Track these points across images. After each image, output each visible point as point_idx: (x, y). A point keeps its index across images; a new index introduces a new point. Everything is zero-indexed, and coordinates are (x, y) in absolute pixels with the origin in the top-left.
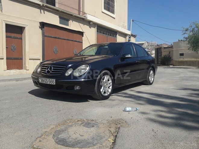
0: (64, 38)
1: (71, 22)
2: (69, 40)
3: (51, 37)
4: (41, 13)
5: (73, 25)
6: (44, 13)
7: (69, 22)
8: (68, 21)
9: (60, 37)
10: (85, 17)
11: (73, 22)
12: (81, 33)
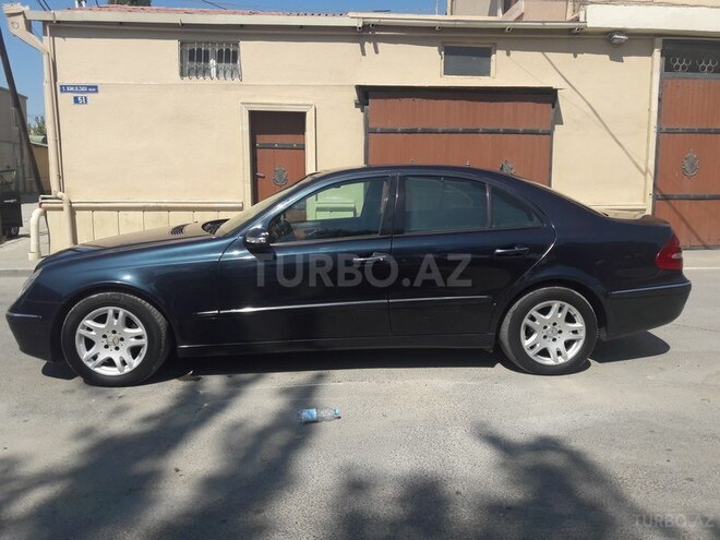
0: (452, 127)
1: (498, 58)
2: (475, 132)
3: (395, 132)
4: (364, 54)
5: (510, 69)
6: (377, 52)
7: (493, 57)
8: (490, 56)
9: (434, 127)
10: (577, 20)
11: (513, 53)
12: (548, 96)
